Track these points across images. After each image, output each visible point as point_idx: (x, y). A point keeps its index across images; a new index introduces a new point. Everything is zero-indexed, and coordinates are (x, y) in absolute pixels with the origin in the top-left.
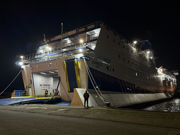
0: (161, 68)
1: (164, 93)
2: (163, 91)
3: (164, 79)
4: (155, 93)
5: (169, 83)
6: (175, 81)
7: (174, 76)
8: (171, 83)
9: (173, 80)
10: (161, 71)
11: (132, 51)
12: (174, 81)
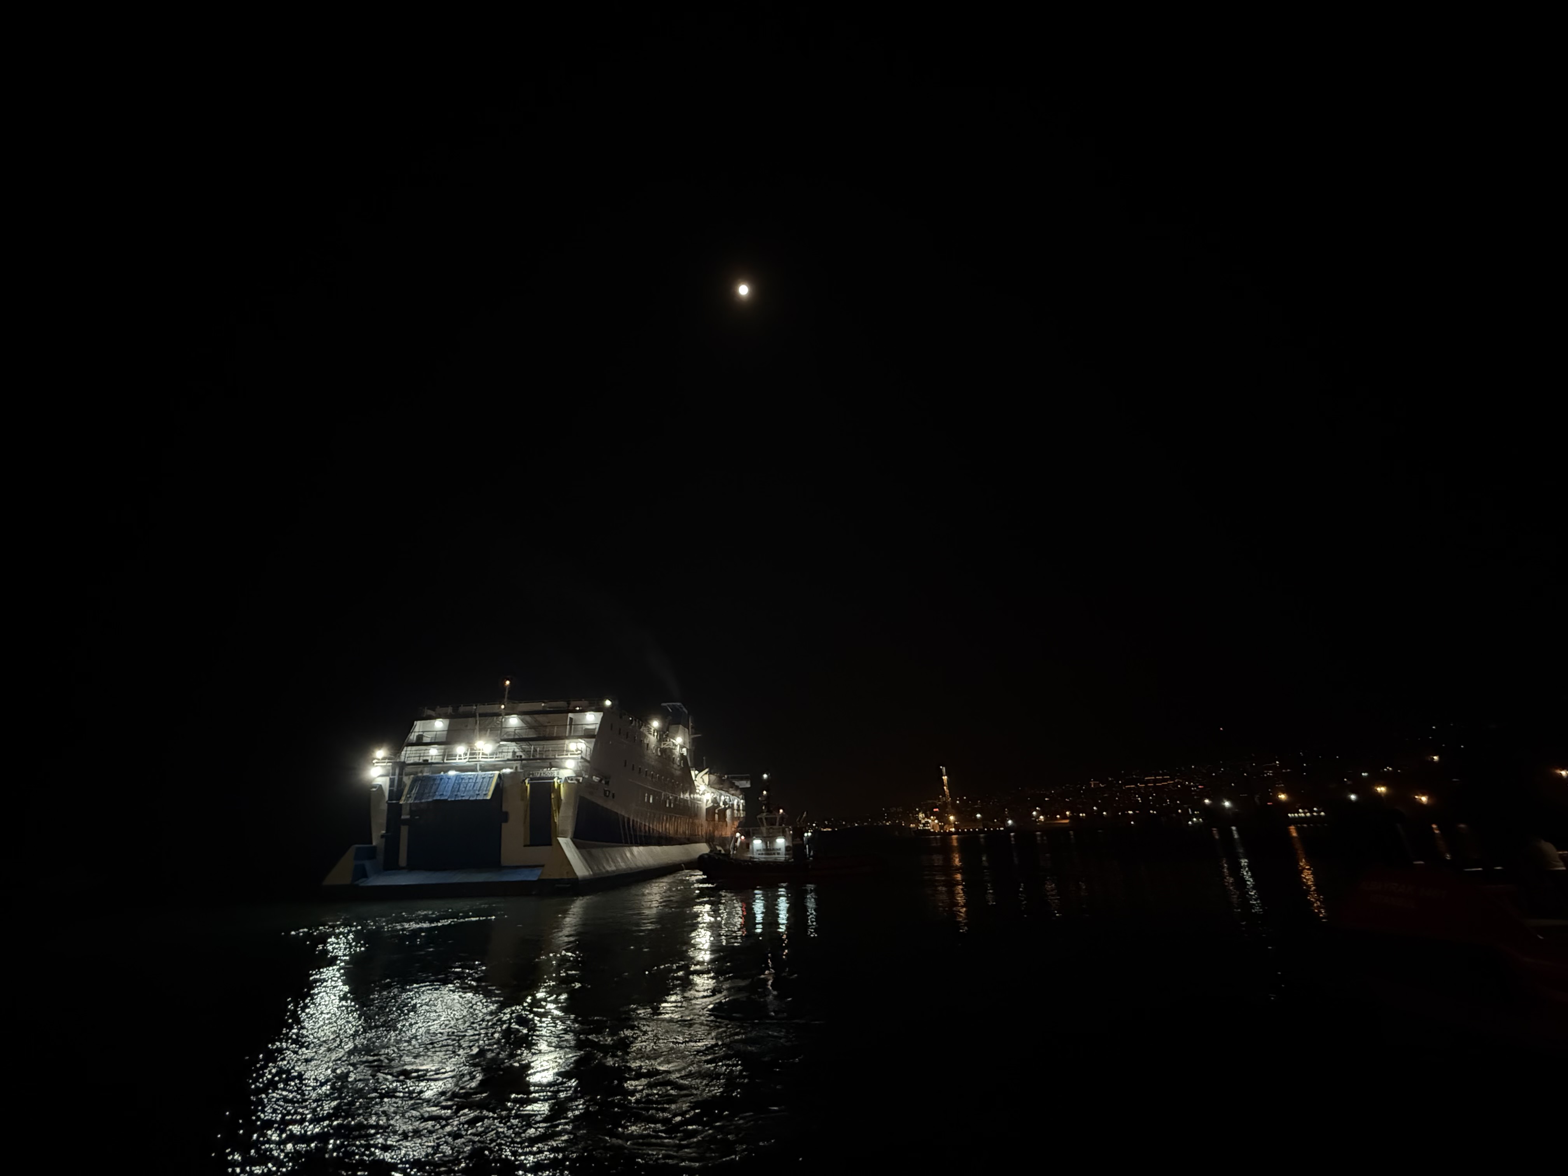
0: (706, 773)
1: (706, 843)
2: (704, 836)
3: (710, 804)
4: (685, 844)
5: (723, 813)
6: (739, 806)
7: (738, 792)
8: (728, 812)
9: (733, 805)
10: (703, 781)
11: (648, 744)
12: (735, 807)
